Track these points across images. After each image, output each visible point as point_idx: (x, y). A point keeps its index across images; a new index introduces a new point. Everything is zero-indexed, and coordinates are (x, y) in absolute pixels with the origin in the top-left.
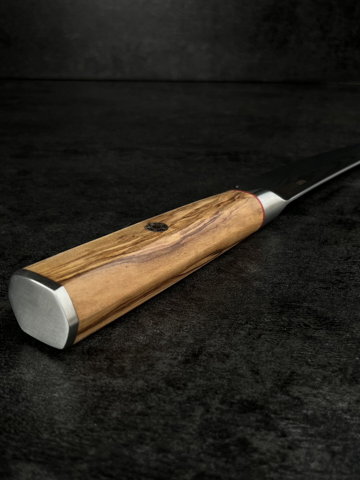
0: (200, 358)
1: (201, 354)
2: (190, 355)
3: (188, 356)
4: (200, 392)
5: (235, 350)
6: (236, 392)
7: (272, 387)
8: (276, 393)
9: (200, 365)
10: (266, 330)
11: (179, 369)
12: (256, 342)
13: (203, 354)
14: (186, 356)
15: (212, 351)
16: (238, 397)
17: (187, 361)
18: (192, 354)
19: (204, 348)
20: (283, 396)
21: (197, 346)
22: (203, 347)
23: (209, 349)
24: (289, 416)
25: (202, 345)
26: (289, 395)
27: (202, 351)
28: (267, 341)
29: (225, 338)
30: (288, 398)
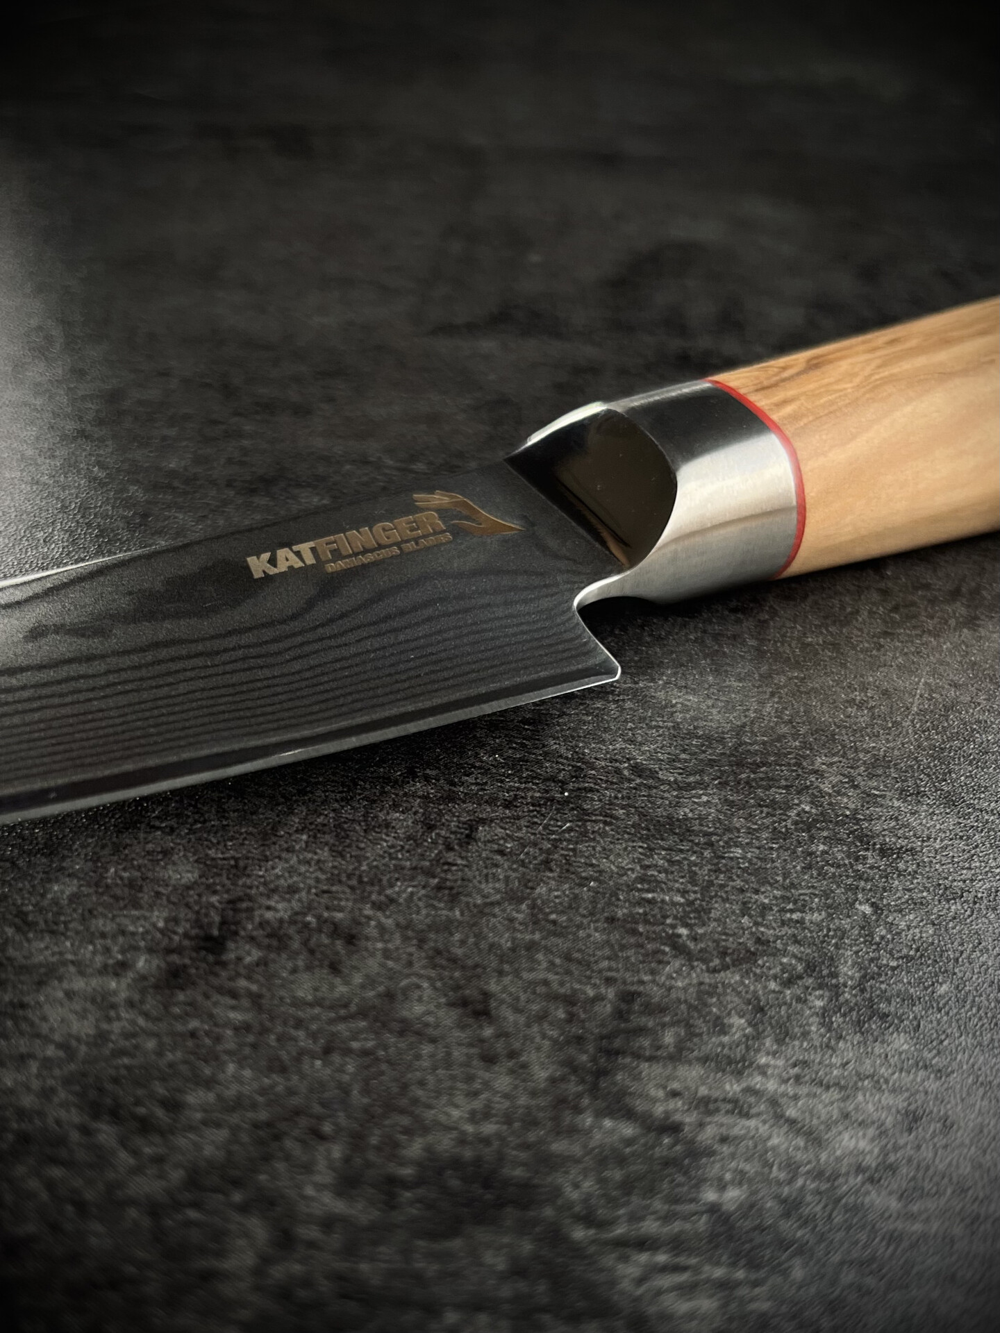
0: (232, 956)
1: (236, 933)
2: (186, 943)
3: (178, 950)
4: (245, 1138)
5: (378, 906)
6: (405, 1121)
7: (553, 1081)
8: (578, 1110)
9: (234, 994)
10: (492, 801)
11: (141, 1021)
12: (459, 862)
13: (242, 933)
14: (169, 951)
15: (278, 915)
16: (415, 1149)
17: (174, 978)
18: (197, 937)
19: (244, 905)
20: (608, 1123)
21: (214, 899)
22: (240, 899)
23: (269, 908)
24: (650, 1226)
25: (239, 892)
26: (629, 1114)
27: (237, 923)
28: (501, 852)
29: (331, 850)
30: (628, 1130)
